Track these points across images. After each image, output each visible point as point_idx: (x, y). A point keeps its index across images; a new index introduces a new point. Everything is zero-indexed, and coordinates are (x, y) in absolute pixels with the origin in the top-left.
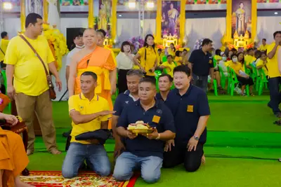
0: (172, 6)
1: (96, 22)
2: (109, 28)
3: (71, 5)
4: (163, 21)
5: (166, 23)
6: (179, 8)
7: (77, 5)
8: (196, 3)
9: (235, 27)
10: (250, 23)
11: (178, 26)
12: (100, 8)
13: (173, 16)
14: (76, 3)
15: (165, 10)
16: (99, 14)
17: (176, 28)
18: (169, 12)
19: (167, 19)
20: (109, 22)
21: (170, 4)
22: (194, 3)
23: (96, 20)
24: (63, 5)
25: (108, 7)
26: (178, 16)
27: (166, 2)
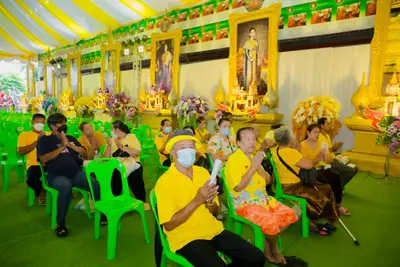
0: (166, 47)
4: (157, 70)
6: (173, 49)
8: (200, 41)
9: (241, 73)
10: (266, 65)
11: (171, 77)
15: (160, 53)
18: (163, 57)
26: (172, 61)
27: (160, 42)
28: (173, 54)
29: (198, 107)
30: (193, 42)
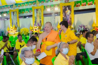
1: (36, 19)
2: (40, 22)
3: (29, 12)
4: (63, 17)
5: (65, 18)
6: (71, 9)
7: (31, 12)
8: (81, 6)
11: (71, 19)
12: (37, 13)
13: (68, 14)
14: (30, 12)
15: (64, 10)
16: (37, 16)
17: (70, 20)
18: (66, 12)
19: (65, 15)
20: (40, 19)
21: (66, 7)
22: (80, 6)
23: (36, 18)
24: (26, 13)
25: (40, 12)
26: (71, 13)
27: (65, 6)
28: (71, 10)
29: (86, 28)
30: (78, 6)
